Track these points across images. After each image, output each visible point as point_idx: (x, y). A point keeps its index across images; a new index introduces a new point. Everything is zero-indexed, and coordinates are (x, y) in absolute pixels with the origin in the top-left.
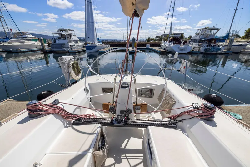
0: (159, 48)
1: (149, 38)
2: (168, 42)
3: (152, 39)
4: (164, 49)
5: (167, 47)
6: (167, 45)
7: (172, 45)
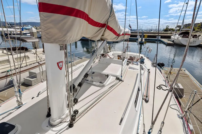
0: (169, 40)
1: (167, 28)
2: (177, 35)
3: (170, 29)
4: (173, 41)
5: (175, 40)
6: (176, 38)
7: (180, 38)
